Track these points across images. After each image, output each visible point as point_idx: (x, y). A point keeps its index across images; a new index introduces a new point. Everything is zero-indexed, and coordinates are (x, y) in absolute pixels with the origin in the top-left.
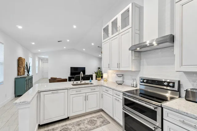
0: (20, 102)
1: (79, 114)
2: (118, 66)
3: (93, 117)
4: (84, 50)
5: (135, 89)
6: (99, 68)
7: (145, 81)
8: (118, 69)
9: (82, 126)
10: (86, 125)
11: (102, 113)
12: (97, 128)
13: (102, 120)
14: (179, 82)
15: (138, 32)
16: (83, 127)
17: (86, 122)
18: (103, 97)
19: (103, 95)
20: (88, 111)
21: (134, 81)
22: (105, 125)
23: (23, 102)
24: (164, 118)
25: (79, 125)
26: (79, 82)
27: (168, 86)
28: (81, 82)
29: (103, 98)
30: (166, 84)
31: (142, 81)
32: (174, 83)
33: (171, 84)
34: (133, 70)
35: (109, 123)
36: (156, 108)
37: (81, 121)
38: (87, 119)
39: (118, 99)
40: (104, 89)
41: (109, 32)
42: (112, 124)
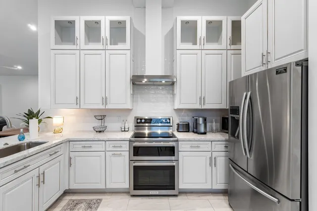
7: (143, 121)
8: (103, 107)
14: (172, 117)
18: (72, 163)
19: (72, 160)
21: (125, 124)
22: (97, 207)
24: (179, 150)
31: (139, 121)
32: (170, 119)
33: (168, 121)
39: (119, 153)
40: (78, 146)
41: (77, 34)
42: (106, 199)
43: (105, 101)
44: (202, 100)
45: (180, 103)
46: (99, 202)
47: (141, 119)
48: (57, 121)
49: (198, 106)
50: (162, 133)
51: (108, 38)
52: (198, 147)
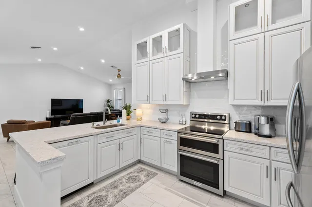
0: (50, 160)
1: (111, 172)
2: (164, 99)
3: (131, 173)
4: (82, 68)
5: (184, 126)
6: (108, 101)
7: (197, 116)
8: (163, 103)
9: (121, 187)
10: (128, 185)
11: (140, 165)
12: (143, 184)
13: (145, 173)
14: (229, 114)
15: (188, 59)
16: (124, 187)
17: (124, 180)
18: (142, 142)
19: (142, 140)
20: (123, 165)
21: (183, 117)
22: (152, 178)
23: (54, 159)
24: (224, 149)
25: (116, 187)
26: (101, 124)
27: (221, 119)
28: (104, 124)
29: (142, 144)
30: (219, 117)
31: (193, 116)
32: (225, 116)
33: (223, 118)
34: (185, 104)
35: (157, 174)
36: (218, 141)
37: (115, 181)
38: (123, 177)
39: (169, 140)
40: (145, 131)
41: (148, 51)
42: (160, 174)
43: (165, 98)
44: (265, 94)
45: (234, 99)
46: (155, 174)
47: (196, 115)
48: (139, 112)
49: (259, 102)
50: (215, 130)
51: (167, 47)
52: (249, 150)
